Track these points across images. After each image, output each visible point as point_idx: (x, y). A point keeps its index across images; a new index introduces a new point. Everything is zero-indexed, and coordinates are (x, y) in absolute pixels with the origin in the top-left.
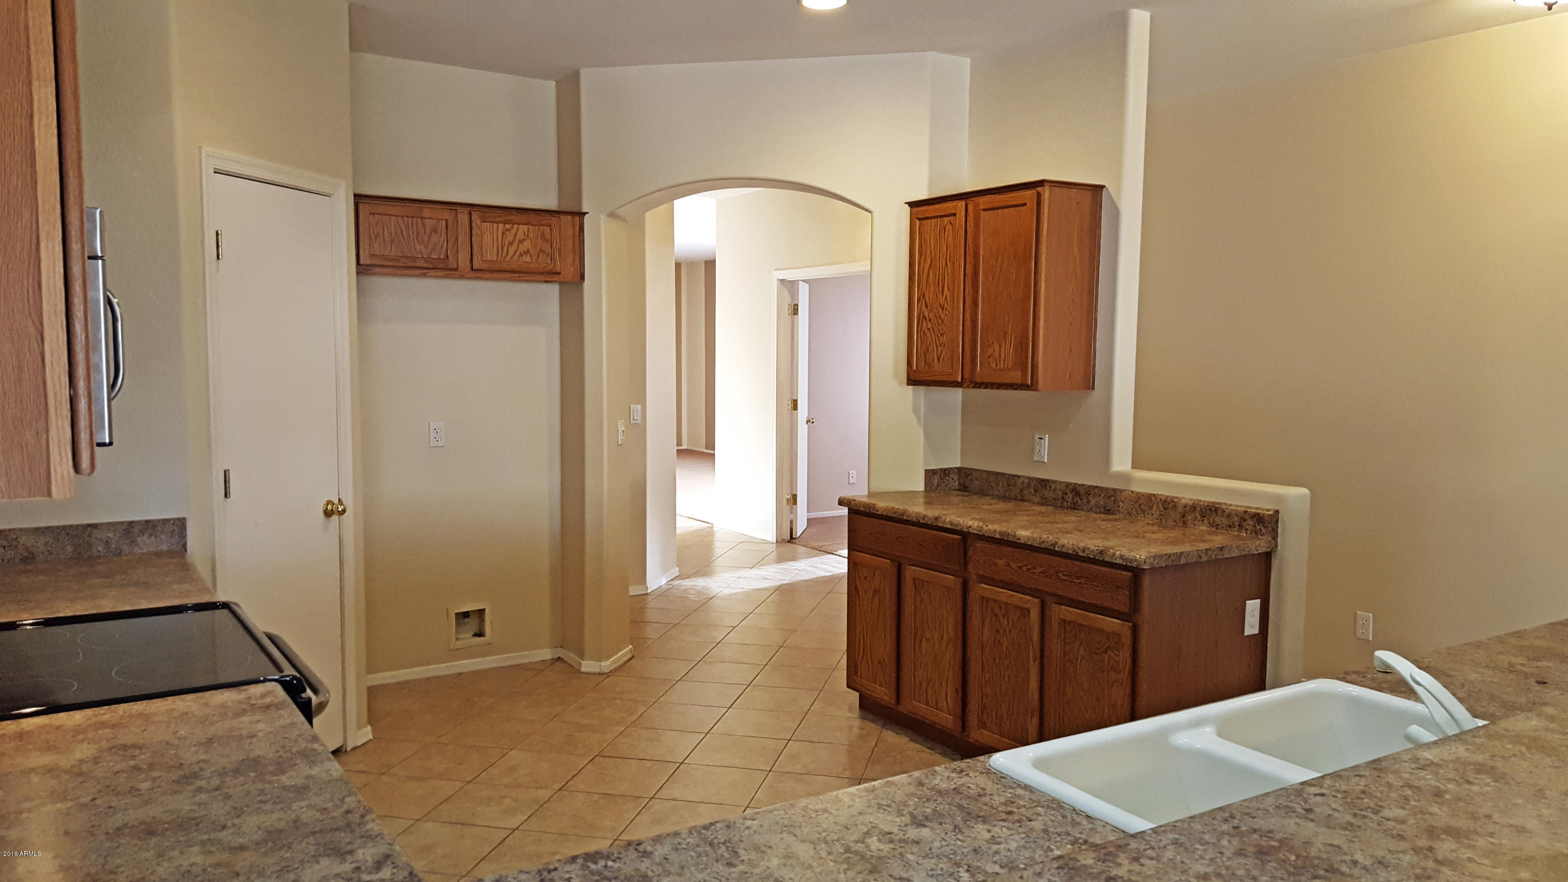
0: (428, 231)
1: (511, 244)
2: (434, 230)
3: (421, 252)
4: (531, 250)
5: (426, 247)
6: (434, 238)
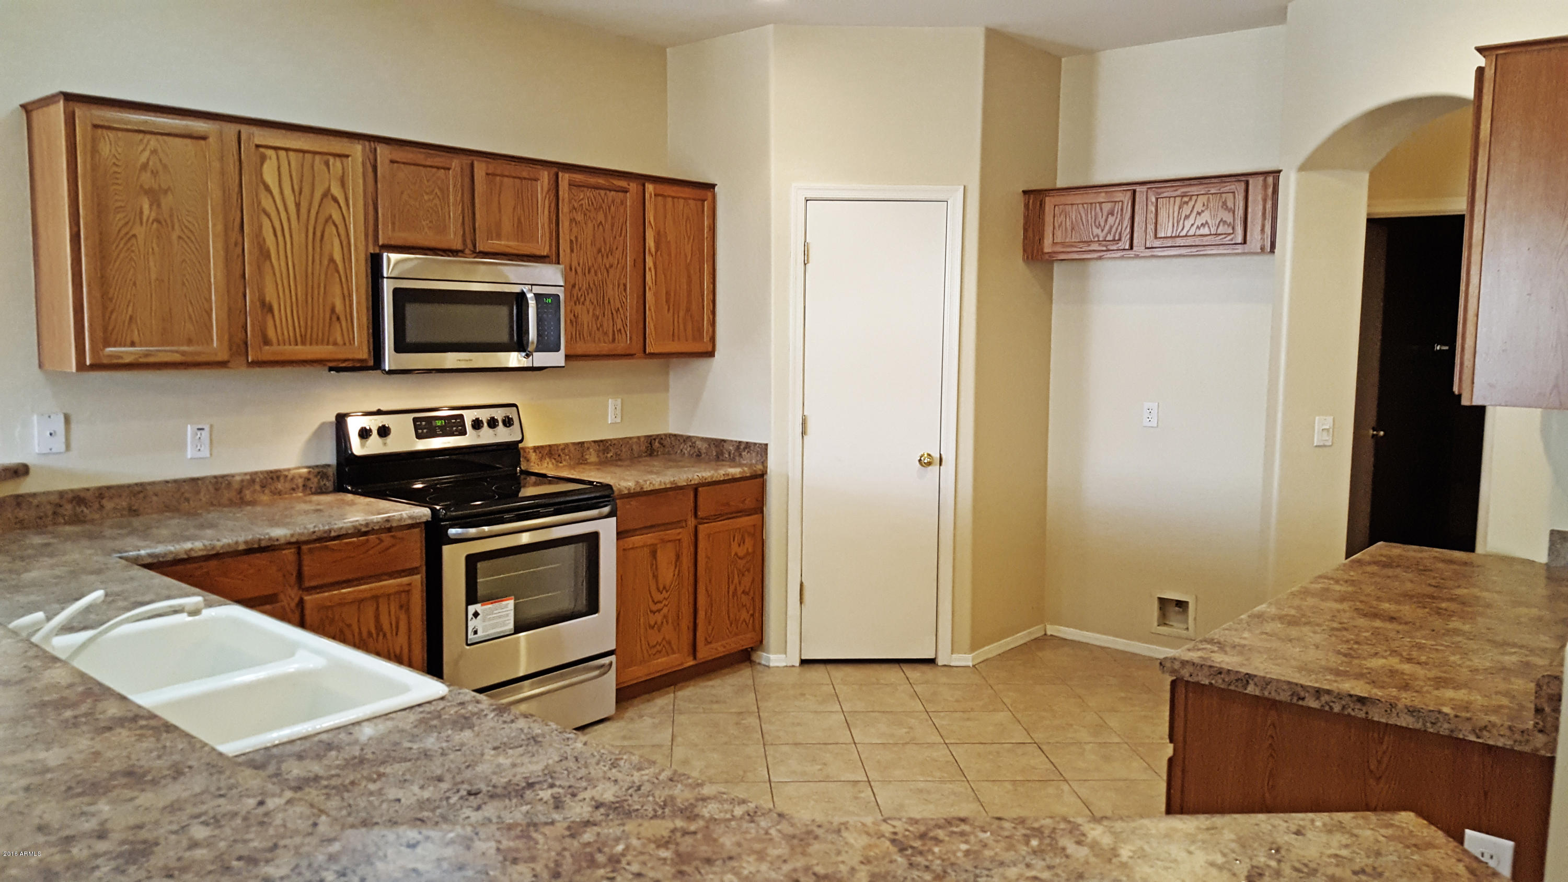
0: (1105, 214)
1: (1187, 217)
2: (1111, 213)
3: (1098, 236)
4: (1209, 222)
5: (1102, 231)
6: (1111, 220)
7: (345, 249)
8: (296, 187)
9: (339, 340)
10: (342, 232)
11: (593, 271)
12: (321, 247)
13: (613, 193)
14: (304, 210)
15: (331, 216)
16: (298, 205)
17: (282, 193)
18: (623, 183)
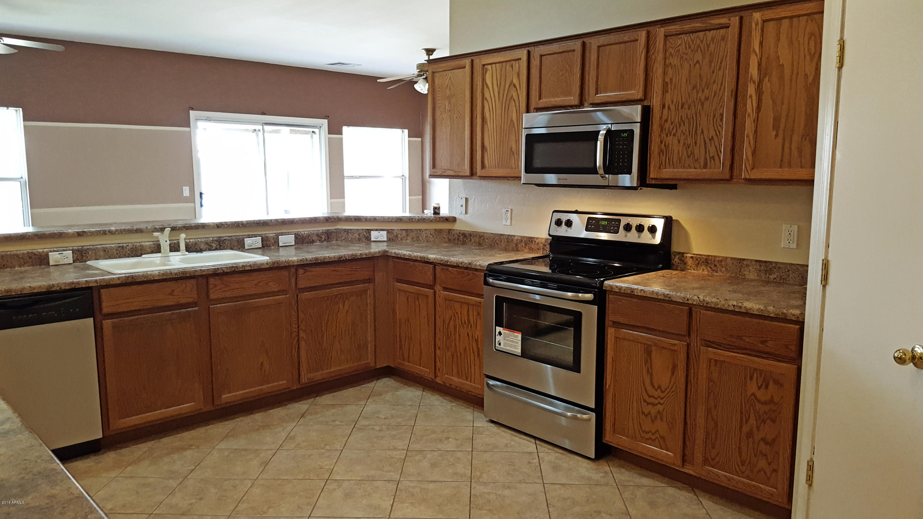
7: (518, 115)
8: (499, 85)
9: (513, 165)
10: (517, 105)
11: (686, 106)
12: (508, 114)
13: (712, 32)
14: (501, 95)
15: (512, 96)
16: (499, 93)
17: (493, 87)
18: (723, 20)
